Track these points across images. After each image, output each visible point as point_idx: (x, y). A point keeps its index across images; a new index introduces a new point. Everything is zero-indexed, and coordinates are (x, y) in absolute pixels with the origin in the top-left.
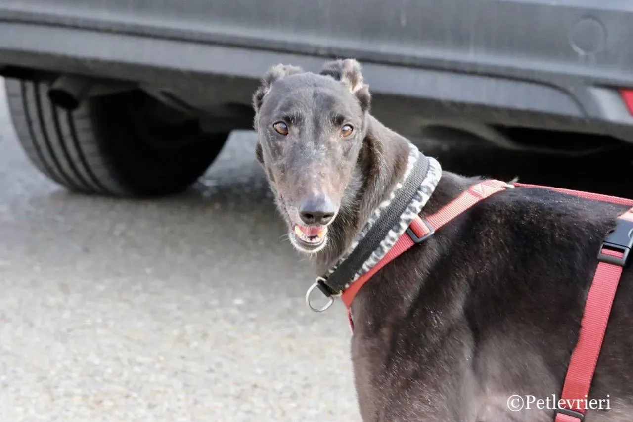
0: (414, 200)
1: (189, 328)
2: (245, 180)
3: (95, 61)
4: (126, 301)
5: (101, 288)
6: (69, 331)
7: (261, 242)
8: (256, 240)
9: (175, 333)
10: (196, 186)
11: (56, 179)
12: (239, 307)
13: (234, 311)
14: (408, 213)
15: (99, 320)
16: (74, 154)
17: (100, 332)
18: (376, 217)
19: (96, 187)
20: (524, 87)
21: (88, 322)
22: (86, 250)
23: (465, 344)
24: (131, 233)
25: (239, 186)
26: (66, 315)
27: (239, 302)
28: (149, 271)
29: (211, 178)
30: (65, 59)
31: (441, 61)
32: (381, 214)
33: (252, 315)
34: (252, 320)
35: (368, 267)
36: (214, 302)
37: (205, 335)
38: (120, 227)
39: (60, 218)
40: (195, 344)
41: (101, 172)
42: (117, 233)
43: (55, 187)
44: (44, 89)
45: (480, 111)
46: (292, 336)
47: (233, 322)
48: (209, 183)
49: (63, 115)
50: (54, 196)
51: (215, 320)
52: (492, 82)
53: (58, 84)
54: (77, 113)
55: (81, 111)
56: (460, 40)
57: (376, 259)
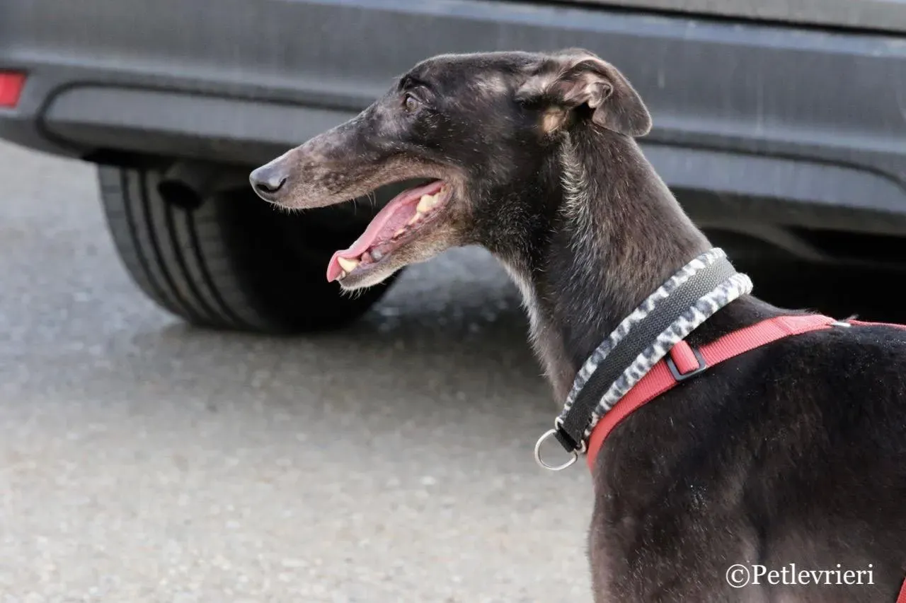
0: (681, 318)
1: (357, 518)
2: (440, 307)
3: (225, 141)
4: (268, 481)
5: (233, 462)
6: (188, 522)
7: (461, 396)
8: (453, 393)
9: (338, 524)
10: (368, 316)
11: (171, 308)
12: (429, 489)
13: (422, 495)
14: (669, 334)
15: (231, 508)
16: (196, 274)
17: (232, 524)
18: (625, 333)
19: (227, 319)
20: (834, 173)
21: (215, 510)
22: (212, 408)
23: (745, 541)
24: (276, 384)
25: (432, 316)
26: (183, 500)
27: (428, 480)
28: (301, 437)
29: (390, 305)
30: (181, 138)
31: (716, 136)
32: (631, 330)
33: (448, 500)
34: (447, 506)
35: (607, 403)
36: (394, 481)
37: (380, 529)
38: (261, 376)
39: (177, 364)
40: (364, 542)
41: (235, 297)
42: (256, 383)
43: (169, 319)
44: (153, 180)
45: (771, 207)
46: (504, 529)
47: (421, 508)
48: (388, 312)
49: (180, 217)
50: (169, 332)
51: (394, 507)
52: (790, 166)
53: (173, 174)
54: (199, 214)
55: (205, 211)
56: (744, 107)
57: (617, 393)
